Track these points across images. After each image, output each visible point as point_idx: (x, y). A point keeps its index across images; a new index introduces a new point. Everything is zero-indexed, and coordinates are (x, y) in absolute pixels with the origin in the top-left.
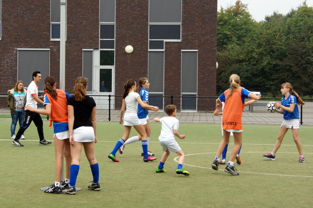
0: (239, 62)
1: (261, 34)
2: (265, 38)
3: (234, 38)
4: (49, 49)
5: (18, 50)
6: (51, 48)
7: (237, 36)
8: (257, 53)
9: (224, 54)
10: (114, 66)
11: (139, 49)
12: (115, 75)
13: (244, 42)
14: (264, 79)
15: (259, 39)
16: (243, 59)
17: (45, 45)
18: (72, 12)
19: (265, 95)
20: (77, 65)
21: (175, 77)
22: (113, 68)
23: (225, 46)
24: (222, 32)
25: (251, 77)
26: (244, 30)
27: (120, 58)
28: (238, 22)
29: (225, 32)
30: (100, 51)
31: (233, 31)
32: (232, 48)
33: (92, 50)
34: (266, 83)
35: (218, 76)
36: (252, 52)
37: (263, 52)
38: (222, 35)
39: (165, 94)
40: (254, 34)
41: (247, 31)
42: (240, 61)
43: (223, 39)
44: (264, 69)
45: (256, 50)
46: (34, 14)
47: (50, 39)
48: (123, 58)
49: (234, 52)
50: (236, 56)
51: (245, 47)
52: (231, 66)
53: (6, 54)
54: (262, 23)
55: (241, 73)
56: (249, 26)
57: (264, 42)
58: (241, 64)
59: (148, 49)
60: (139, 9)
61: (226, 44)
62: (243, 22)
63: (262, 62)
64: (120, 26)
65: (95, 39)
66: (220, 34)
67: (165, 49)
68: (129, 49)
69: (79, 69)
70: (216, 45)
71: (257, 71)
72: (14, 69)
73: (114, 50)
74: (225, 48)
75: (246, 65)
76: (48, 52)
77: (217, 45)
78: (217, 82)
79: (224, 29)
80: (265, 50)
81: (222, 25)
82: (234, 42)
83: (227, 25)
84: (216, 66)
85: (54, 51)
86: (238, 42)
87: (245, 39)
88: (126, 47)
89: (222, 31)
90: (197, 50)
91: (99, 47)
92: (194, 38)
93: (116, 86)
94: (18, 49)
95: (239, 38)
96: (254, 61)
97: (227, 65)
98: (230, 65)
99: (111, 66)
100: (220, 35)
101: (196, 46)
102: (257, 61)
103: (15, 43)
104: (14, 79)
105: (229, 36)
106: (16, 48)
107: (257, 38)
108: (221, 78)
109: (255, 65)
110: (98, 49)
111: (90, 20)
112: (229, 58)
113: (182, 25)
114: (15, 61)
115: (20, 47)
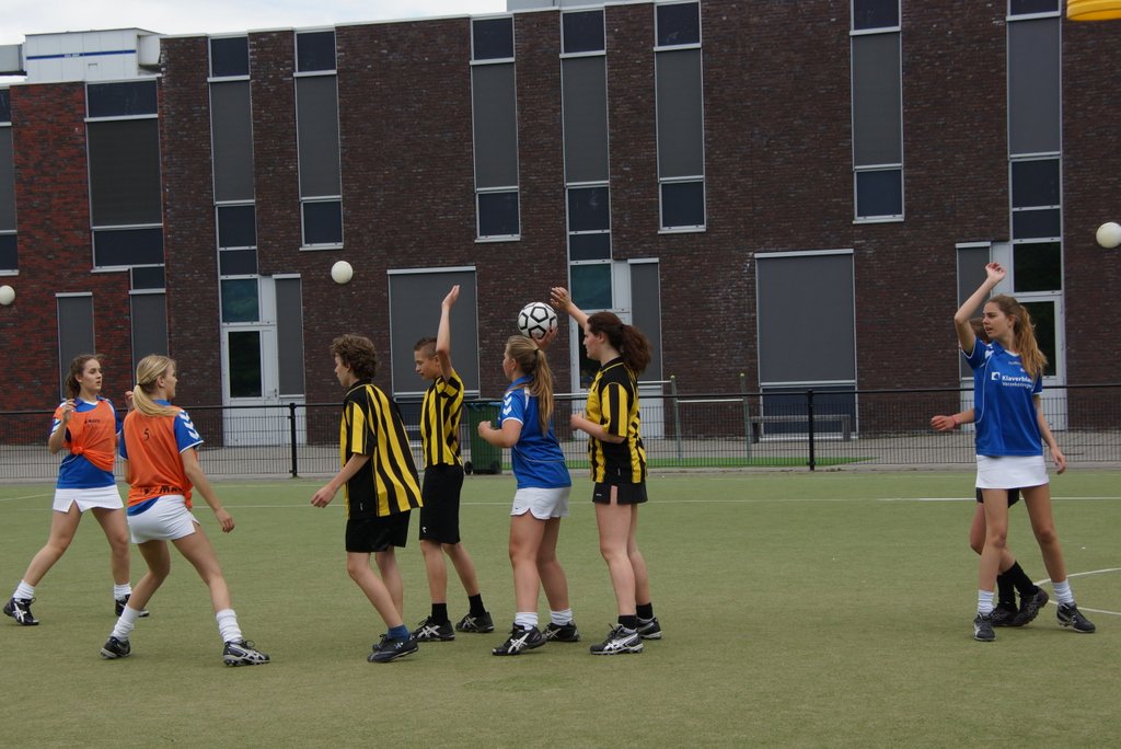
4: (851, 251)
5: (759, 259)
6: (856, 247)
10: (1062, 292)
12: (1066, 321)
17: (838, 239)
18: (921, 128)
20: (940, 294)
22: (1056, 298)
27: (1079, 264)
30: (1014, 245)
33: (988, 244)
46: (802, 145)
47: (853, 219)
48: (1090, 265)
53: (722, 273)
64: (1079, 163)
65: (997, 209)
68: (1110, 233)
69: (947, 307)
72: (748, 319)
73: (1059, 239)
76: (849, 258)
85: (866, 254)
88: (1099, 227)
91: (1008, 233)
93: (1069, 356)
94: (757, 255)
99: (1049, 293)
103: (747, 237)
104: (747, 347)
106: (751, 254)
110: (1006, 240)
111: (979, 150)
114: (748, 294)
115: (763, 249)
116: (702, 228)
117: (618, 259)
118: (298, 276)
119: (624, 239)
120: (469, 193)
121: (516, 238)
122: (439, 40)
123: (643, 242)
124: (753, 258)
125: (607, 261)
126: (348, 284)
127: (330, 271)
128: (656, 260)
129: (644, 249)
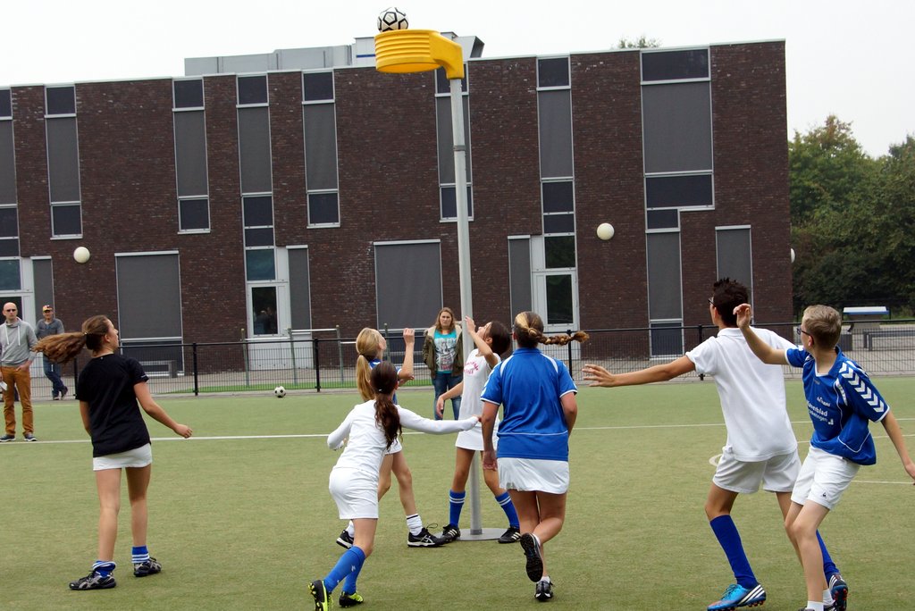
0: (840, 246)
1: (883, 184)
2: (892, 191)
3: (827, 196)
4: (438, 241)
5: (376, 246)
6: (441, 238)
7: (833, 190)
8: (876, 224)
9: (805, 230)
10: (576, 268)
11: (626, 229)
12: (579, 287)
13: (848, 202)
14: (892, 280)
15: (879, 196)
16: (847, 239)
17: (430, 233)
18: (482, 159)
19: (897, 313)
20: (498, 269)
21: (704, 285)
22: (572, 272)
23: (808, 213)
24: (801, 184)
25: (865, 276)
26: (847, 177)
27: (586, 250)
28: (832, 162)
29: (806, 183)
30: (546, 238)
31: (823, 180)
32: (823, 217)
33: (528, 236)
34: (898, 288)
35: (796, 277)
36: (866, 222)
37: (889, 221)
38: (800, 191)
39: (685, 323)
40: (868, 184)
41: (853, 179)
42: (840, 244)
43: (803, 199)
44: (892, 257)
45: (874, 219)
46: (405, 169)
47: (440, 219)
48: (594, 251)
49: (827, 225)
50: (833, 233)
51: (851, 214)
52: (822, 255)
53: (352, 255)
54: (884, 160)
55: (845, 269)
56: (855, 168)
57: (889, 200)
58: (843, 249)
59: (644, 229)
60: (622, 145)
61: (810, 208)
62: (844, 161)
63: (887, 244)
64: (585, 184)
65: (533, 214)
66: (797, 187)
67: (681, 227)
68: (605, 230)
69: (503, 278)
70: (788, 212)
71: (878, 263)
72: (370, 286)
73: (574, 234)
74: (807, 217)
75: (855, 251)
76: (437, 245)
77: (792, 213)
78: (794, 291)
79: (803, 177)
80: (892, 218)
81: (800, 170)
82: (826, 204)
83: (810, 169)
84: (790, 257)
85: (447, 243)
86: (835, 204)
87: (850, 197)
88: (598, 226)
89: (801, 181)
90: (749, 226)
91: (541, 229)
92: (742, 201)
93: (581, 310)
94: (375, 243)
95: (837, 195)
96: (870, 242)
97: (813, 252)
98: (821, 253)
99: (568, 269)
100: (795, 192)
101: (746, 218)
102: (877, 243)
103: (368, 231)
104: (369, 306)
105: (815, 191)
106: (371, 242)
107: (875, 193)
108: (802, 281)
109: (872, 250)
110: (540, 234)
111: (521, 175)
112: (817, 238)
113: (715, 174)
114: (370, 270)
115: (379, 239)
116: (337, 225)
117: (280, 245)
118: (49, 257)
119: (284, 232)
120: (173, 199)
121: (207, 231)
122: (150, 94)
123: (297, 234)
124: (372, 245)
125: (271, 247)
126: (86, 264)
127: (72, 254)
128: (306, 246)
129: (298, 239)
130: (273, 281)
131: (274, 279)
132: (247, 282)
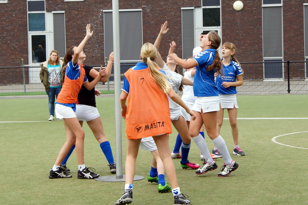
4: (141, 10)
5: (105, 12)
6: (143, 8)
10: (221, 27)
11: (250, 4)
12: (222, 38)
17: (136, 5)
20: (175, 27)
21: (296, 37)
22: (219, 29)
27: (227, 16)
30: (203, 9)
33: (193, 8)
39: (284, 59)
48: (231, 17)
53: (90, 18)
59: (261, 4)
67: (283, 3)
68: (238, 5)
69: (178, 32)
72: (101, 36)
73: (220, 7)
76: (140, 12)
85: (147, 11)
88: (234, 3)
91: (201, 4)
94: (104, 11)
99: (217, 27)
103: (100, 3)
104: (100, 47)
106: (101, 10)
110: (200, 7)
114: (100, 26)
115: (106, 8)
117: (48, 11)
119: (51, 3)
121: (5, 2)
123: (58, 5)
124: (102, 12)
125: (43, 12)
128: (64, 12)
129: (59, 8)
130: (44, 32)
131: (45, 30)
132: (29, 32)
